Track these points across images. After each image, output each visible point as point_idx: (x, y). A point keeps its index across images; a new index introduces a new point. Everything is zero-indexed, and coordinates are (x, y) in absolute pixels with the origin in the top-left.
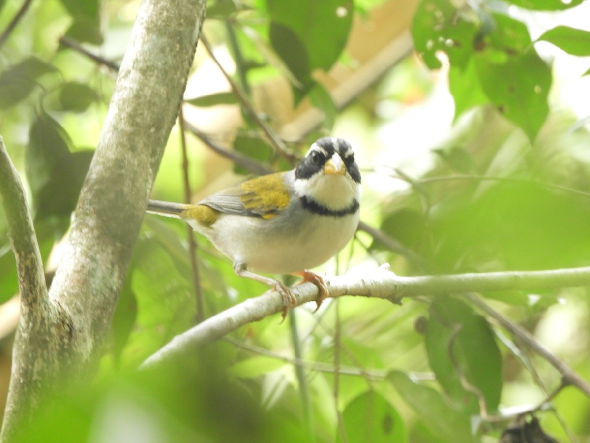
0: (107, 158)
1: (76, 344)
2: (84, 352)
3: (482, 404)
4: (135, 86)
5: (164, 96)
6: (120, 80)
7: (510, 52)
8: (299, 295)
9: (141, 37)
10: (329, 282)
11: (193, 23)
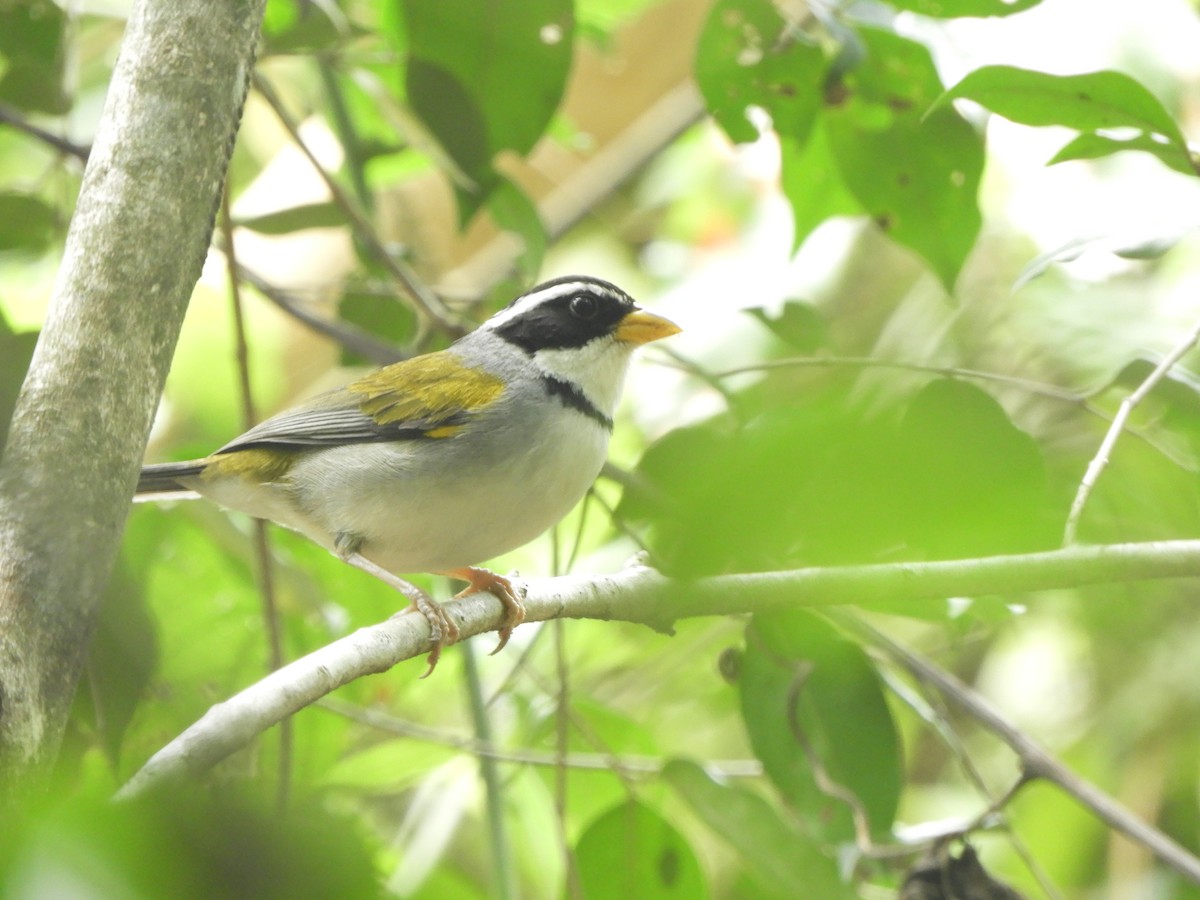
0: (64, 346)
1: (10, 725)
2: (25, 741)
3: (860, 821)
4: (118, 200)
5: (177, 219)
6: (87, 188)
7: (898, 104)
8: (463, 618)
9: (128, 101)
10: (525, 591)
11: (232, 70)
